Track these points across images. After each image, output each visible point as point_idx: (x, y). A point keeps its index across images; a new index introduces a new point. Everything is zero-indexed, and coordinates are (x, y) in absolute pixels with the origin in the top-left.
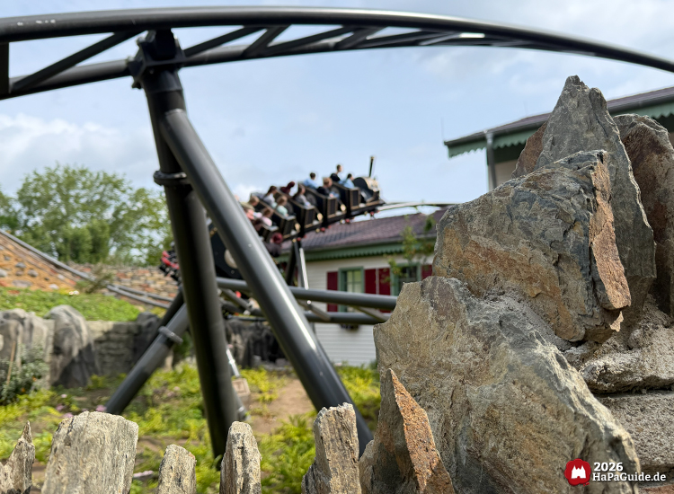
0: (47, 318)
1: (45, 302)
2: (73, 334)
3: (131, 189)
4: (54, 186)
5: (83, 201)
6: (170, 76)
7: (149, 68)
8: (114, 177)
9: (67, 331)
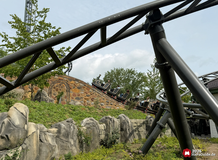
0: (118, 119)
1: (116, 113)
2: (126, 124)
3: (137, 73)
4: (114, 75)
5: (123, 79)
6: (159, 27)
7: (152, 25)
8: (131, 70)
9: (124, 123)
